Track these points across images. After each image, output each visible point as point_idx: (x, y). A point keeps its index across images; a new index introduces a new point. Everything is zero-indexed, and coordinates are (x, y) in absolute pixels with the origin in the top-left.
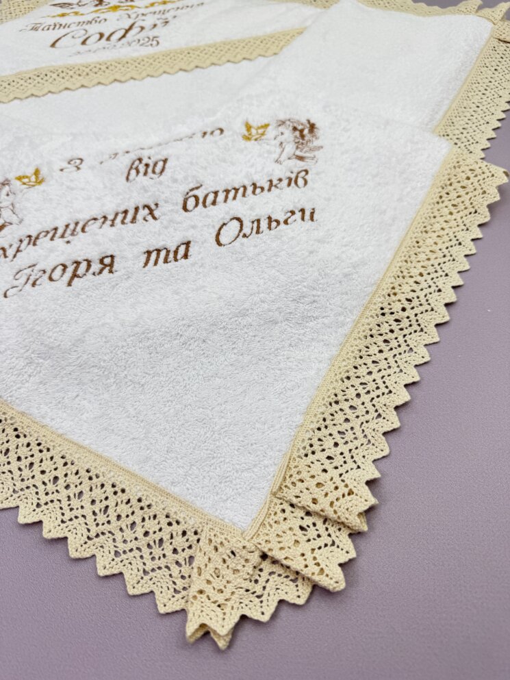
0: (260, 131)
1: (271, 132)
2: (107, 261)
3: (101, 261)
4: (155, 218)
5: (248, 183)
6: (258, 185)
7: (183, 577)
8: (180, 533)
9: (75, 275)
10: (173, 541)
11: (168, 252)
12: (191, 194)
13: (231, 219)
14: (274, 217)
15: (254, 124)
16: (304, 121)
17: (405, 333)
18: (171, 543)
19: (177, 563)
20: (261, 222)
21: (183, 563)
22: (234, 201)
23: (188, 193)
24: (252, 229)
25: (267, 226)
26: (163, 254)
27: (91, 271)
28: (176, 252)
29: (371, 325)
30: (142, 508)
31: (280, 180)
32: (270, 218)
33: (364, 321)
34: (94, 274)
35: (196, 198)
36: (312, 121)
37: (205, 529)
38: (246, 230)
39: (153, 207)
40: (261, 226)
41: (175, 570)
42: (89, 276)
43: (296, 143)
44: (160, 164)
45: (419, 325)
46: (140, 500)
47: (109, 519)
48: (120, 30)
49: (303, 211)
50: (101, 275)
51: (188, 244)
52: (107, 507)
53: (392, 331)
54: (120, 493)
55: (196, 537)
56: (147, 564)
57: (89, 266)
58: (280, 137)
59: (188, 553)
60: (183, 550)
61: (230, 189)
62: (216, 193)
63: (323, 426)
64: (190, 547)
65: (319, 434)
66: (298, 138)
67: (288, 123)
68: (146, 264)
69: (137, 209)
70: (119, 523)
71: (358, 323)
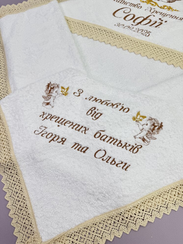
0: (141, 118)
1: (144, 121)
2: (64, 140)
3: (62, 139)
4: (85, 133)
5: (119, 140)
6: (121, 142)
7: (25, 240)
8: (31, 230)
9: (53, 140)
10: (29, 230)
11: (81, 147)
12: (100, 132)
13: (104, 150)
14: (115, 160)
15: (142, 114)
16: (160, 122)
17: (121, 224)
18: (28, 230)
19: (26, 235)
20: (111, 159)
21: (27, 237)
22: (110, 144)
23: (99, 131)
24: (107, 159)
25: (111, 162)
26: (79, 146)
27: (58, 141)
28: (83, 148)
29: (114, 215)
30: (28, 216)
31: (130, 145)
32: (114, 159)
33: (114, 212)
34: (58, 142)
35: (100, 134)
36: (163, 124)
37: (35, 234)
38: (105, 158)
39: (87, 129)
40: (109, 160)
41: (24, 237)
42: (56, 142)
43: (148, 131)
44: (99, 114)
45: (127, 225)
46: (29, 214)
47: (21, 213)
48: (142, 17)
49: (126, 164)
50: (59, 143)
51: (88, 148)
52: (22, 209)
53: (118, 221)
54: (26, 208)
55: (33, 234)
56: (21, 230)
57: (58, 139)
58: (145, 126)
59: (29, 235)
60: (29, 234)
61: (112, 137)
62: (107, 137)
63: (78, 232)
64: (30, 234)
65: (76, 234)
66: (151, 129)
67: (153, 120)
68: (73, 147)
69: (82, 127)
70: (22, 215)
71: (111, 212)
